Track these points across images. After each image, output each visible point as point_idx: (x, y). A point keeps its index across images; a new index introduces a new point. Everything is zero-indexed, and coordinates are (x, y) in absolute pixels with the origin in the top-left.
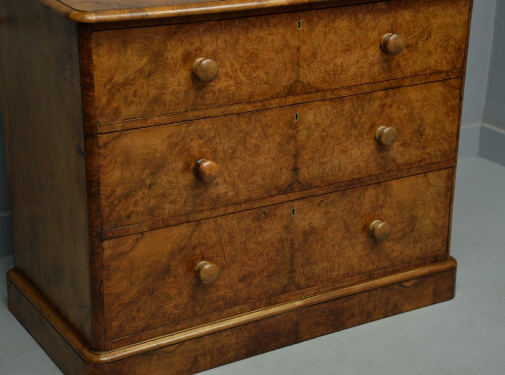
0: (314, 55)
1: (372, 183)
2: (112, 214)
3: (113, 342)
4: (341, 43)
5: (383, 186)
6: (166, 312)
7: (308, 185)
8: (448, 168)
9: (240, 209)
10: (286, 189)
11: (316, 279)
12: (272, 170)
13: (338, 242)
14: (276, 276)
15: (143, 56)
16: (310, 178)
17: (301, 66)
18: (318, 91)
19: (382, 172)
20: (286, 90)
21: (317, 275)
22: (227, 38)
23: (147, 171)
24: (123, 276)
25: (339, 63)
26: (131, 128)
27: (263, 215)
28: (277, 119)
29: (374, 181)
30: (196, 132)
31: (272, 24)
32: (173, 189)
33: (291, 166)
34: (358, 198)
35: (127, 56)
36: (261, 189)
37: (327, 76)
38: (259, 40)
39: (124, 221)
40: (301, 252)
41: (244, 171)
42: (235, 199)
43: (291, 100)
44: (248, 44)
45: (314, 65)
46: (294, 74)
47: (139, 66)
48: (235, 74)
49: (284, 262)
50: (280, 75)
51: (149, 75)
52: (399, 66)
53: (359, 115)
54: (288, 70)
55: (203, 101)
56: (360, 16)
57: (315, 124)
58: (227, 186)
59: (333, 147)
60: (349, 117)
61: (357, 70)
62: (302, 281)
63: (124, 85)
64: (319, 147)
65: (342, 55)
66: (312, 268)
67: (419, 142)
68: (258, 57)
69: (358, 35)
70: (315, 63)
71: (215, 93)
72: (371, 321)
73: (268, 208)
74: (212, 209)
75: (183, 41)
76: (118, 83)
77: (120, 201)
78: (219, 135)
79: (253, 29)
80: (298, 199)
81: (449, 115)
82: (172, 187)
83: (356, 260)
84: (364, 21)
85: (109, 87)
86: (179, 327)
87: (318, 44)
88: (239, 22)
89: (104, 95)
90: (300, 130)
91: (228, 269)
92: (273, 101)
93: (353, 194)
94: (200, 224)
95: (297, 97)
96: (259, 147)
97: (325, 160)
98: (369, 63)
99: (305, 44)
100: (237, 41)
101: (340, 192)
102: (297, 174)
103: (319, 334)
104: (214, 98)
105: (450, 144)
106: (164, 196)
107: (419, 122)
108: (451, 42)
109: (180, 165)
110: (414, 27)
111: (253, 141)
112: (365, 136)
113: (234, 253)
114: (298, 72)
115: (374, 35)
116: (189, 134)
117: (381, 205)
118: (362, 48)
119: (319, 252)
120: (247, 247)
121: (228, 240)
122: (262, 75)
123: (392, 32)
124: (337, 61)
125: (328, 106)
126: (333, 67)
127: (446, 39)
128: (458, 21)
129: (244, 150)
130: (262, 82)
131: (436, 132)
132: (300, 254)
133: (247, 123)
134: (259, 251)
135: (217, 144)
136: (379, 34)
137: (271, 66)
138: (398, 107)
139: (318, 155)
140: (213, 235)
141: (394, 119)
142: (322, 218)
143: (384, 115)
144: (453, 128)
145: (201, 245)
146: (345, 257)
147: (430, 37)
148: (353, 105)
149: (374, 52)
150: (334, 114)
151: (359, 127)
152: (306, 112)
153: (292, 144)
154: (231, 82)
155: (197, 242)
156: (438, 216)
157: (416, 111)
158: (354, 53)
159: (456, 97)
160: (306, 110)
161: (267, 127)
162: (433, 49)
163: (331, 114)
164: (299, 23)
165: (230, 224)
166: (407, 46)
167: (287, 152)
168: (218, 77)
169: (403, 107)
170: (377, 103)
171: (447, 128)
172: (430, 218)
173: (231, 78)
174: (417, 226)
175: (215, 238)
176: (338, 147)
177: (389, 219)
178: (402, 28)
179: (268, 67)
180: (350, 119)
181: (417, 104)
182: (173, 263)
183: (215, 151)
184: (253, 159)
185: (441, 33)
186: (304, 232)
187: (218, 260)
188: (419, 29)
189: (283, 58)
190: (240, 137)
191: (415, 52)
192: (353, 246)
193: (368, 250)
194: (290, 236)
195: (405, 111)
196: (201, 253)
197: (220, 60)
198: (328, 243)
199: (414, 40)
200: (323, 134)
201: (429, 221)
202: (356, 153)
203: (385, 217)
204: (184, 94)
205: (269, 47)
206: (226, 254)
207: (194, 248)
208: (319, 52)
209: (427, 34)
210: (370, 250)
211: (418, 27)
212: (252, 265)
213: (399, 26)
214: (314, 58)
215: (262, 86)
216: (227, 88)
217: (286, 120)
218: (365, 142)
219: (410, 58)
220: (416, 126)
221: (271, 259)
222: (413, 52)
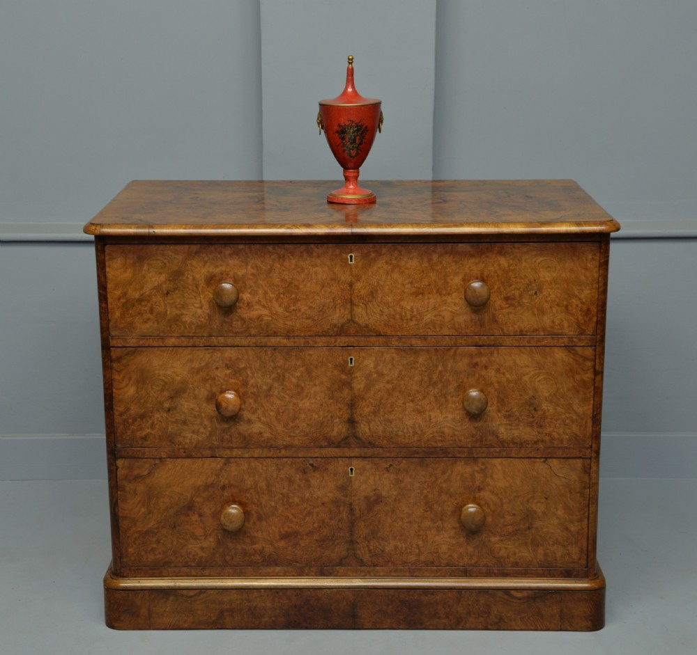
0: (373, 294)
1: (463, 456)
2: (126, 432)
3: (130, 570)
4: (409, 285)
5: (480, 464)
6: (190, 553)
7: (370, 443)
8: (582, 458)
9: (280, 455)
10: (340, 443)
11: (386, 559)
12: (319, 417)
13: (417, 520)
14: (331, 543)
15: (161, 273)
16: (373, 436)
17: (356, 305)
18: (379, 335)
19: (477, 445)
20: (336, 329)
21: (388, 555)
22: (259, 263)
23: (166, 394)
24: (139, 502)
25: (409, 308)
26: (147, 345)
27: (310, 467)
28: (325, 359)
29: (466, 455)
30: (222, 360)
31: (315, 254)
32: (195, 417)
33: (346, 416)
34: (444, 473)
35: (143, 272)
36: (305, 436)
37: (391, 320)
38: (299, 270)
39: (140, 442)
40: (364, 521)
41: (283, 413)
42: (272, 442)
43: (342, 340)
44: (285, 273)
45: (373, 306)
46: (347, 312)
47: (156, 284)
48: (269, 304)
49: (341, 529)
50: (327, 311)
51: (168, 293)
52: (496, 321)
53: (440, 372)
54: (338, 306)
55: (230, 328)
56: (435, 257)
57: (377, 373)
58: (262, 426)
59: (404, 403)
60: (426, 371)
61: (434, 318)
62: (367, 557)
63: (140, 301)
64: (383, 401)
65: (411, 298)
66: (380, 544)
67: (533, 417)
68: (298, 288)
69: (433, 278)
70: (374, 303)
71: (245, 322)
72: (463, 629)
73: (317, 461)
74: (245, 448)
75: (206, 262)
76: (133, 298)
77: (135, 420)
78: (251, 368)
79: (291, 257)
80: (356, 457)
81: (578, 392)
82: (195, 415)
83: (444, 548)
84: (441, 264)
85: (123, 301)
86: (207, 572)
87: (378, 283)
88: (274, 249)
89: (118, 308)
90: (357, 377)
91: (266, 520)
92: (318, 339)
93: (437, 466)
94: (229, 462)
95: (352, 339)
96: (302, 388)
97: (392, 417)
98: (452, 312)
99: (359, 281)
100: (271, 268)
101: (417, 460)
102: (354, 428)
103: (386, 627)
104: (244, 326)
105: (582, 428)
106: (184, 423)
107: (531, 393)
108: (574, 301)
109: (203, 392)
110: (516, 277)
111: (294, 380)
112: (449, 398)
113: (273, 504)
114: (352, 311)
115: (457, 280)
116: (214, 361)
117: (479, 487)
118: (440, 294)
119: (390, 527)
120: (291, 501)
121: (265, 487)
122: (304, 308)
123: (483, 280)
124: (404, 304)
125: (394, 355)
126: (399, 310)
127: (566, 296)
128: (583, 278)
129: (283, 389)
130: (304, 316)
131: (559, 409)
132: (363, 524)
133: (286, 359)
134: (306, 508)
135: (248, 376)
136: (464, 280)
137: (315, 300)
138: (498, 370)
139: (382, 410)
140: (246, 478)
141: (492, 384)
142: (392, 486)
143: (477, 376)
144: (585, 408)
145: (231, 485)
146: (427, 541)
147: (541, 292)
148: (430, 359)
149: (457, 301)
150: (403, 365)
151: (440, 386)
152: (363, 357)
153: (346, 391)
154: (265, 312)
155: (227, 482)
156: (571, 517)
157: (526, 378)
158: (429, 299)
159: (588, 370)
160: (364, 355)
161: (312, 367)
162: (546, 306)
163: (398, 365)
164: (351, 257)
165: (267, 469)
166: (507, 299)
167: (340, 399)
168: (249, 305)
169: (504, 371)
170: (466, 361)
171: (575, 407)
172: (557, 518)
173: (264, 306)
174: (538, 523)
175: (249, 482)
176: (411, 404)
177: (492, 506)
178: (498, 276)
179: (311, 300)
180: (426, 374)
181: (527, 370)
182: (198, 499)
183: (245, 384)
184: (295, 401)
185: (558, 288)
186: (367, 498)
187: (253, 508)
188: (522, 281)
189: (330, 292)
190: (277, 373)
191: (519, 308)
192: (439, 530)
193: (462, 540)
194: (347, 499)
195: (508, 376)
196: (232, 496)
197: (251, 287)
198: (402, 519)
199: (517, 293)
200: (389, 386)
201: (556, 521)
202: (437, 416)
203: (486, 503)
204: (207, 318)
205: (312, 279)
206: (264, 503)
207: (223, 488)
208: (379, 291)
209: (535, 288)
210: (465, 540)
211: (521, 278)
212: (297, 522)
213: (492, 274)
214: (373, 297)
215: (304, 320)
216: (260, 317)
217: (337, 363)
218: (450, 405)
219: (511, 313)
220: (527, 397)
221: (323, 521)
222: (516, 307)
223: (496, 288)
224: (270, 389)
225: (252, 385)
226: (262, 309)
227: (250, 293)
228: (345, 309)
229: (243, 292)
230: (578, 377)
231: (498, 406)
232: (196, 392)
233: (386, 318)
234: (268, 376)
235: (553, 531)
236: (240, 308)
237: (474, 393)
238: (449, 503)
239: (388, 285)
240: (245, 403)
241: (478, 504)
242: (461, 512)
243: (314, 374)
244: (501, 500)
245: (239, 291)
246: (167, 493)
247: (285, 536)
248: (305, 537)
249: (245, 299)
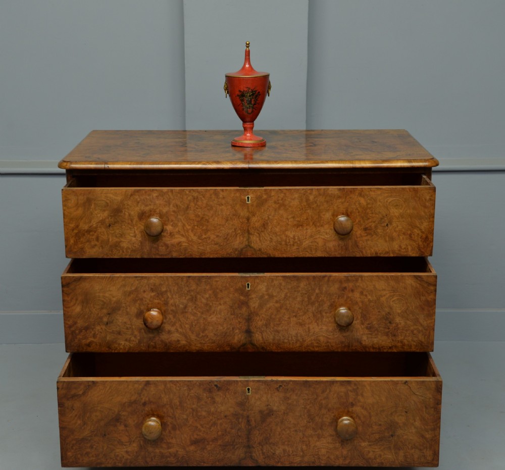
0: (264, 226)
4: (292, 219)
6: (118, 455)
11: (276, 460)
12: (224, 329)
13: (301, 429)
14: (232, 447)
15: (105, 210)
16: (265, 343)
17: (251, 234)
20: (236, 252)
22: (179, 203)
23: (104, 311)
24: (76, 415)
25: (292, 236)
28: (228, 285)
30: (148, 285)
31: (221, 196)
32: (127, 329)
33: (244, 328)
34: (323, 392)
35: (91, 210)
36: (213, 343)
37: (279, 245)
38: (209, 208)
40: (259, 430)
41: (195, 325)
42: (187, 348)
44: (198, 210)
45: (265, 234)
46: (245, 240)
47: (101, 218)
48: (186, 234)
49: (240, 436)
50: (230, 239)
51: (110, 226)
52: (357, 246)
53: (317, 294)
54: (238, 235)
55: (157, 252)
57: (268, 295)
58: (179, 335)
59: (289, 318)
60: (306, 294)
61: (310, 244)
62: (261, 459)
63: (88, 231)
64: (273, 316)
65: (294, 229)
66: (271, 448)
67: (389, 328)
68: (208, 222)
69: (310, 214)
71: (168, 247)
75: (138, 202)
76: (83, 229)
77: (81, 331)
78: (170, 291)
79: (203, 199)
82: (127, 327)
83: (323, 451)
85: (76, 231)
87: (268, 217)
89: (72, 237)
90: (253, 298)
91: (179, 429)
96: (210, 306)
97: (280, 328)
98: (324, 239)
99: (254, 216)
102: (250, 336)
104: (168, 250)
106: (119, 333)
107: (387, 310)
108: (416, 231)
109: (134, 310)
110: (372, 213)
111: (204, 301)
112: (324, 314)
113: (185, 417)
114: (248, 239)
115: (328, 216)
116: (142, 286)
117: (352, 403)
118: (315, 226)
119: (280, 434)
120: (199, 414)
121: (178, 403)
122: (212, 237)
123: (348, 215)
124: (288, 233)
125: (281, 281)
126: (284, 238)
127: (410, 227)
128: (423, 214)
129: (195, 307)
130: (213, 243)
131: (409, 322)
132: (258, 432)
133: (197, 284)
134: (211, 420)
135: (168, 298)
136: (333, 215)
137: (221, 230)
138: (362, 293)
139: (272, 323)
140: (162, 396)
141: (357, 303)
142: (281, 402)
143: (345, 297)
144: (429, 322)
145: (150, 402)
146: (310, 446)
147: (391, 224)
148: (309, 284)
149: (328, 231)
150: (288, 289)
151: (317, 305)
152: (258, 283)
153: (244, 309)
154: (183, 239)
155: (147, 399)
156: (426, 427)
157: (383, 299)
158: (307, 229)
159: (432, 293)
160: (258, 281)
161: (218, 291)
162: (395, 234)
163: (285, 289)
164: (248, 198)
165: (180, 389)
166: (365, 229)
167: (239, 315)
168: (171, 235)
169: (367, 293)
170: (337, 286)
171: (421, 321)
172: (415, 427)
173: (183, 235)
174: (399, 432)
175: (165, 399)
176: (295, 319)
177: (362, 419)
178: (359, 212)
179: (218, 231)
180: (306, 296)
181: (384, 293)
182: (123, 413)
183: (166, 304)
184: (204, 316)
185: (404, 221)
186: (261, 412)
187: (169, 420)
188: (377, 216)
189: (233, 225)
190: (191, 295)
191: (375, 236)
192: (319, 437)
193: (338, 445)
194: (245, 413)
195: (370, 297)
196: (152, 410)
197: (172, 221)
198: (289, 428)
199: (373, 225)
200: (278, 305)
201: (414, 430)
202: (315, 328)
203: (357, 416)
204: (140, 244)
205: (219, 215)
206: (177, 416)
207: (144, 404)
208: (269, 224)
209: (387, 221)
210: (340, 445)
211: (376, 214)
212: (204, 431)
213: (355, 211)
214: (265, 228)
215: (213, 246)
216: (179, 244)
217: (237, 287)
218: (324, 319)
219: (368, 240)
220: (384, 313)
221: (226, 430)
222: (373, 236)
223: (357, 221)
224: (186, 307)
225: (172, 304)
226: (180, 237)
227: (172, 226)
228: (243, 237)
229: (166, 225)
230: (423, 298)
231: (362, 321)
232: (128, 310)
233: (274, 244)
234: (184, 297)
235: (411, 438)
236: (165, 237)
237: (343, 310)
238: (328, 416)
239: (276, 219)
240: (166, 318)
241: (351, 417)
242: (337, 422)
243: (219, 296)
244: (370, 413)
245: (164, 224)
246: (99, 408)
247: (195, 442)
248: (211, 443)
249: (169, 230)
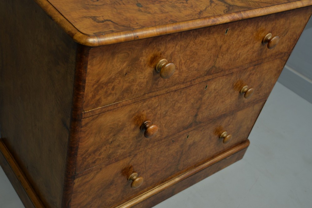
0: (228, 49)
1: (230, 115)
2: (83, 163)
4: (244, 42)
5: (233, 115)
6: (107, 203)
7: (200, 122)
8: (264, 101)
9: (161, 142)
10: (188, 127)
11: (188, 165)
12: (184, 118)
13: (204, 145)
15: (125, 62)
16: (202, 119)
17: (219, 57)
18: (222, 71)
19: (236, 108)
20: (206, 73)
21: (189, 163)
23: (111, 134)
24: (84, 194)
25: (239, 53)
26: (106, 110)
27: (172, 142)
28: (195, 90)
29: (231, 113)
30: (147, 106)
31: (212, 32)
34: (221, 123)
36: (175, 130)
38: (201, 43)
39: (91, 165)
41: (169, 122)
43: (206, 78)
44: (194, 46)
45: (226, 56)
46: (213, 63)
48: (180, 67)
49: (175, 162)
50: (206, 64)
51: (126, 74)
54: (211, 61)
55: (156, 86)
56: (260, 24)
57: (214, 89)
59: (219, 100)
60: (232, 83)
61: (246, 56)
62: (181, 168)
63: (107, 84)
64: (212, 102)
65: (242, 48)
68: (197, 54)
69: (254, 35)
70: (227, 54)
71: (165, 81)
73: (176, 138)
76: (103, 82)
77: (90, 155)
79: (200, 36)
80: (192, 130)
81: (276, 75)
84: (260, 27)
90: (206, 94)
92: (196, 80)
93: (219, 122)
94: (137, 155)
95: (210, 76)
97: (212, 108)
98: (253, 51)
99: (225, 44)
100: (188, 45)
101: (214, 122)
104: (164, 83)
107: (262, 80)
110: (282, 28)
111: (179, 105)
113: (151, 164)
114: (216, 61)
116: (143, 107)
118: (253, 43)
119: (194, 152)
121: (149, 159)
122: (196, 65)
126: (235, 55)
127: (293, 34)
129: (172, 110)
130: (195, 69)
131: (267, 84)
132: (184, 156)
133: (179, 95)
135: (158, 110)
139: (209, 106)
143: (249, 79)
147: (287, 34)
148: (236, 76)
152: (212, 84)
153: (199, 102)
154: (177, 72)
158: (248, 47)
162: (285, 40)
164: (227, 30)
167: (195, 107)
173: (177, 69)
174: (241, 129)
175: (143, 160)
178: (277, 29)
179: (201, 60)
182: (116, 178)
184: (176, 115)
185: (292, 31)
186: (190, 145)
189: (211, 53)
190: (172, 104)
192: (210, 146)
193: (216, 146)
206: (147, 166)
208: (231, 48)
212: (159, 167)
214: (227, 51)
215: (194, 72)
218: (234, 95)
221: (170, 162)
225: (159, 114)
234: (168, 106)
243: (188, 99)
247: (152, 175)
248: (160, 172)
